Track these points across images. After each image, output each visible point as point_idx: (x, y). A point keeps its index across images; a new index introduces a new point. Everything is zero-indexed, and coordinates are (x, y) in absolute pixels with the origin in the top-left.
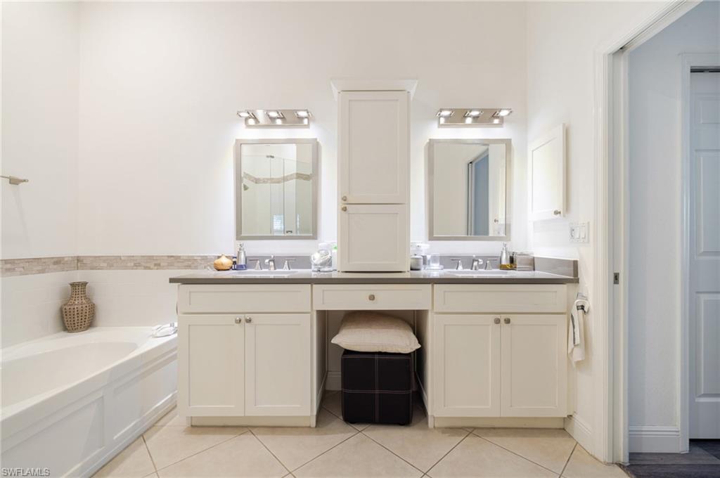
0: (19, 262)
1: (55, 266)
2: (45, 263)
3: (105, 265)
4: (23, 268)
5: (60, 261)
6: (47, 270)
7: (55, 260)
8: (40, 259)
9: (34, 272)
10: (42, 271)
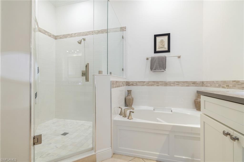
0: (180, 82)
1: (193, 85)
2: (189, 83)
3: (209, 85)
4: (182, 84)
5: (195, 83)
6: (190, 86)
7: (193, 82)
8: (187, 81)
9: (185, 86)
10: (188, 86)
